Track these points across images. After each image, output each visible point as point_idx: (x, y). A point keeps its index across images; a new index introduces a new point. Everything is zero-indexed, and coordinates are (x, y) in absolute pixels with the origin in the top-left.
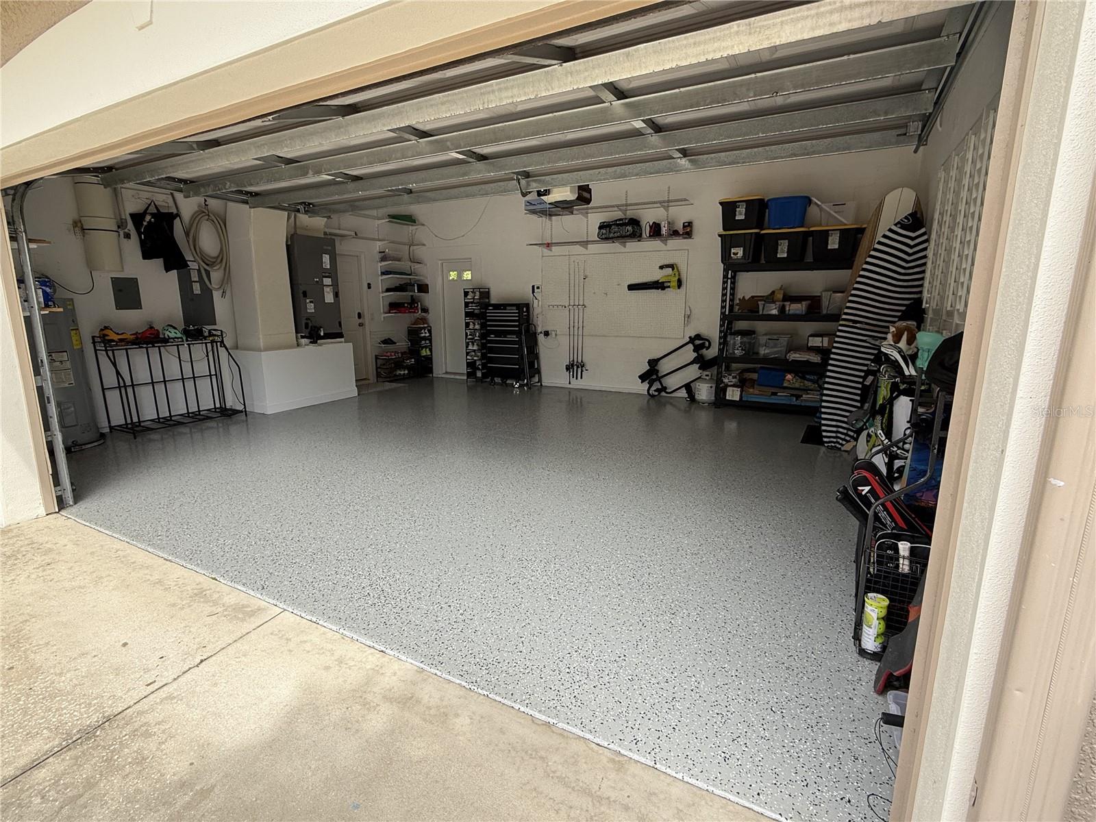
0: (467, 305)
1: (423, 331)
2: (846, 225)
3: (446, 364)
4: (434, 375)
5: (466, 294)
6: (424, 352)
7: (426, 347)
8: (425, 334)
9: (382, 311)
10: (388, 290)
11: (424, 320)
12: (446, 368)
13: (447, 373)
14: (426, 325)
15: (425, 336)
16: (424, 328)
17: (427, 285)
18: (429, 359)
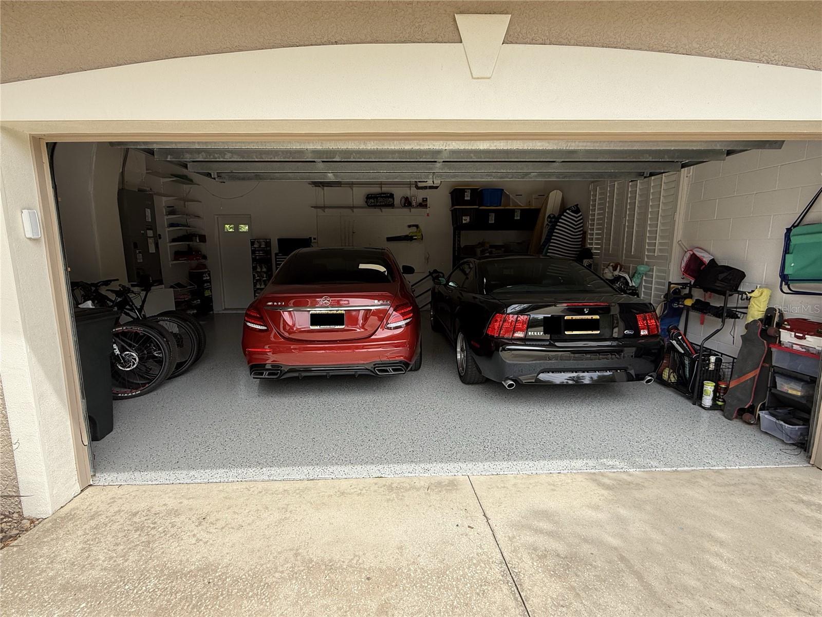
0: (253, 252)
1: (204, 275)
2: (522, 207)
3: (224, 302)
4: (215, 312)
5: (253, 243)
6: (207, 293)
7: (208, 289)
8: (206, 278)
9: (170, 259)
10: (174, 240)
11: (205, 266)
12: (225, 306)
13: (225, 309)
14: (206, 270)
15: (206, 279)
16: (205, 273)
17: (205, 236)
18: (210, 299)
